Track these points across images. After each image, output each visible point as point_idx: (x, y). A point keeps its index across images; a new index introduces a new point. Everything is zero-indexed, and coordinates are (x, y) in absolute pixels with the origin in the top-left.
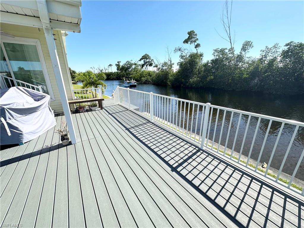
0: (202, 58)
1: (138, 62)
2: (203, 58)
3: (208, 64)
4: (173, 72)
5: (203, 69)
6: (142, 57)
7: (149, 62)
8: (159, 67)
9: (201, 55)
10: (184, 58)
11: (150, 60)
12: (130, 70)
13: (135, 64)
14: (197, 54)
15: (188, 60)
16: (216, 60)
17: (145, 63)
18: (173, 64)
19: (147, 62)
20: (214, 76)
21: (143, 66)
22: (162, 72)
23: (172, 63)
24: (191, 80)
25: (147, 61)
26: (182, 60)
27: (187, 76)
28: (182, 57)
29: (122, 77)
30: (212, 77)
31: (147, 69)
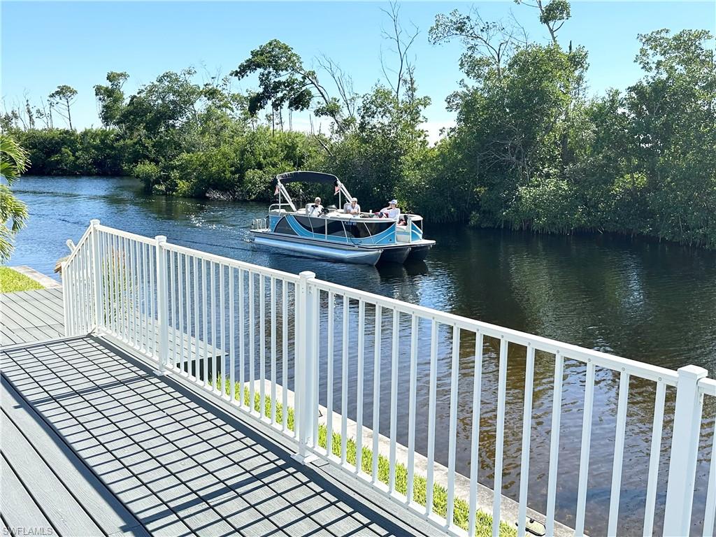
0: (580, 78)
1: (225, 80)
2: (586, 75)
3: (613, 108)
4: (424, 143)
5: (588, 134)
6: (254, 54)
7: (289, 84)
8: (345, 114)
9: (577, 60)
10: (486, 70)
11: (299, 77)
12: (178, 124)
13: (212, 94)
14: (551, 53)
15: (505, 83)
16: (659, 88)
17: (269, 90)
18: (426, 102)
19: (277, 86)
20: (652, 173)
21: (255, 104)
22: (364, 141)
23: (419, 95)
24: (522, 190)
25: (283, 79)
26: (472, 83)
27: (500, 168)
28: (472, 66)
29: (129, 161)
30: (641, 179)
31: (277, 121)
